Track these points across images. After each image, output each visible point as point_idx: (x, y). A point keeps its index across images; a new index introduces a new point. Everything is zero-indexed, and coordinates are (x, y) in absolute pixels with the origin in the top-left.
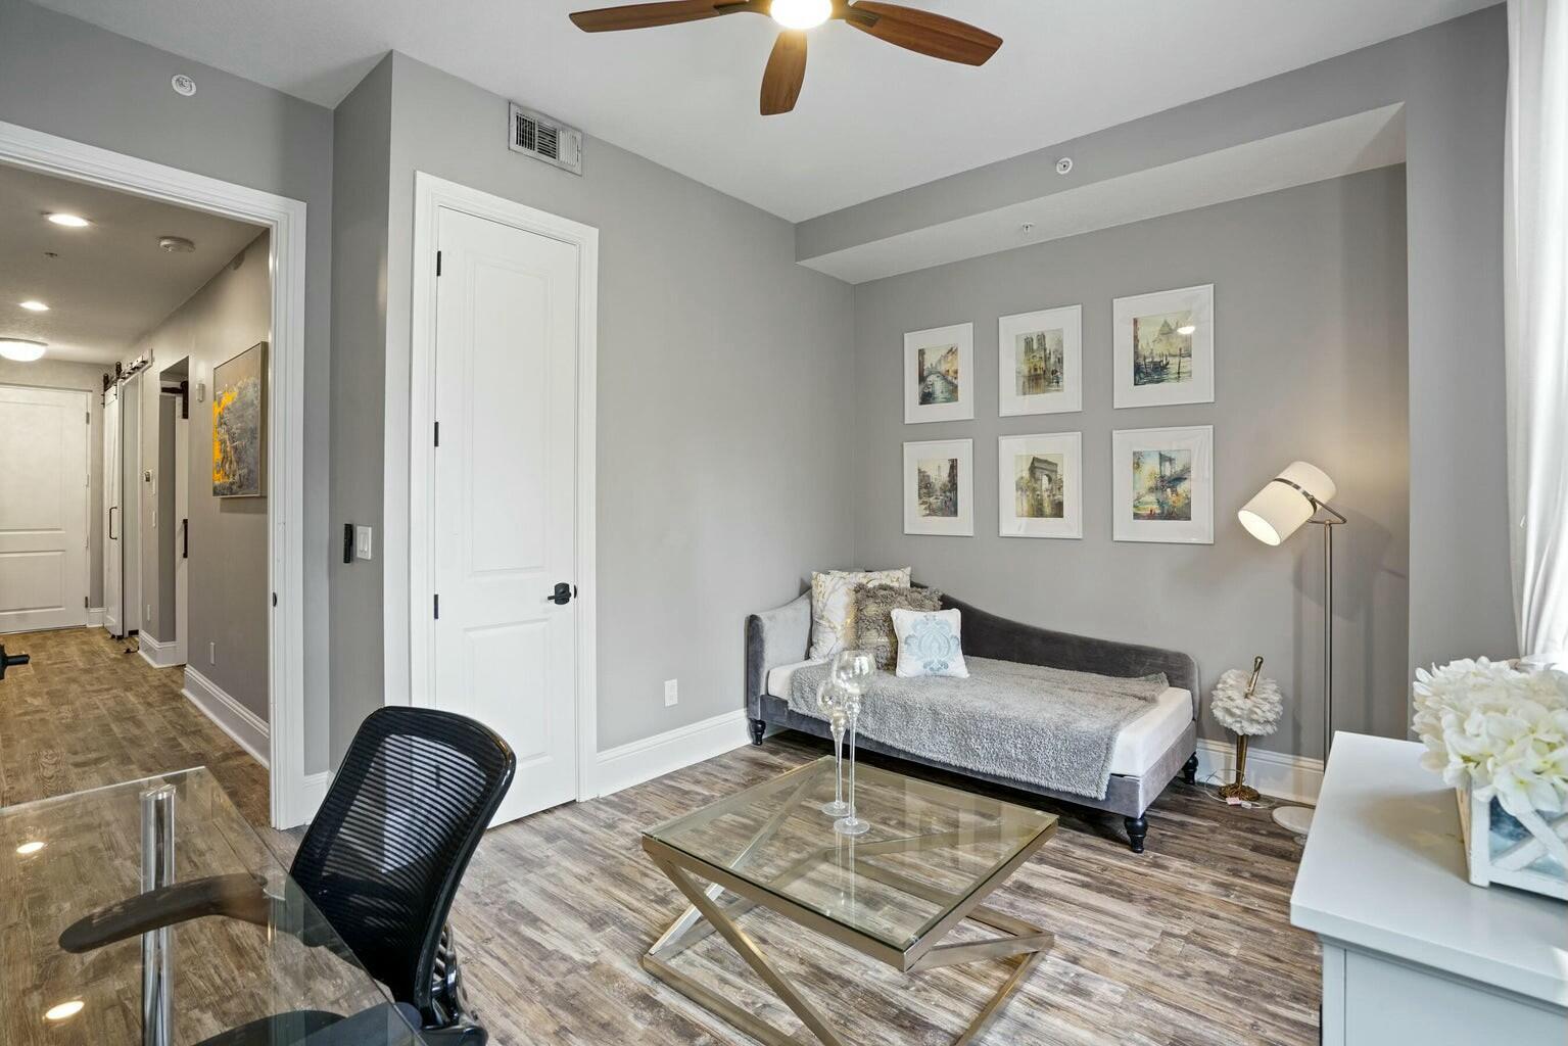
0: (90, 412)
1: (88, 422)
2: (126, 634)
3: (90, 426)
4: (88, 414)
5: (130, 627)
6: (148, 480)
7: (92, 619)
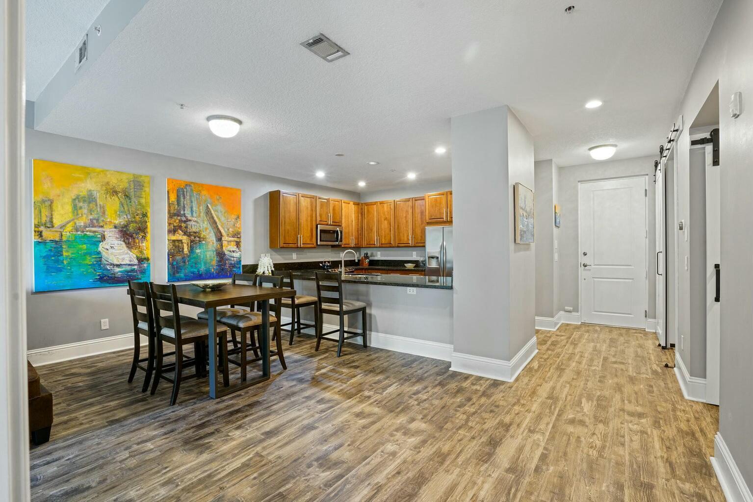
0: (647, 189)
1: (646, 195)
2: (669, 346)
3: (647, 198)
4: (646, 190)
5: (670, 341)
6: (681, 228)
7: (648, 325)
